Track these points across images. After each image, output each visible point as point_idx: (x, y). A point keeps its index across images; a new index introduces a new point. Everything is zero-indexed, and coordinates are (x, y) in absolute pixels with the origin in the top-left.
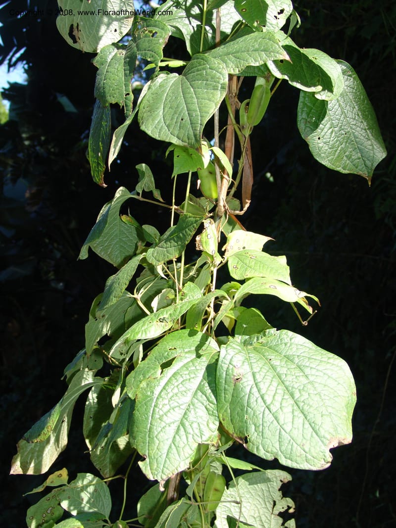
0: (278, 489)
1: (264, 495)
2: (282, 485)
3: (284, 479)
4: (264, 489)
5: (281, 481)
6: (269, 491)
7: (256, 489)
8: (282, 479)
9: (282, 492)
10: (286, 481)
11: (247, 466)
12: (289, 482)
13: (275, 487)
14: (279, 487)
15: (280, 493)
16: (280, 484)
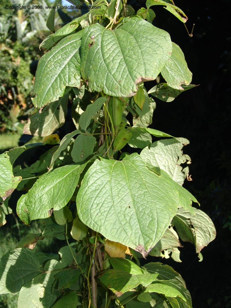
0: (181, 150)
1: (172, 153)
2: (184, 147)
3: (185, 143)
4: (172, 149)
5: (183, 144)
6: (176, 151)
7: (168, 150)
8: (184, 144)
9: (183, 151)
10: (186, 144)
11: (160, 133)
12: (188, 145)
13: (179, 148)
14: (182, 148)
15: (182, 152)
16: (183, 146)
